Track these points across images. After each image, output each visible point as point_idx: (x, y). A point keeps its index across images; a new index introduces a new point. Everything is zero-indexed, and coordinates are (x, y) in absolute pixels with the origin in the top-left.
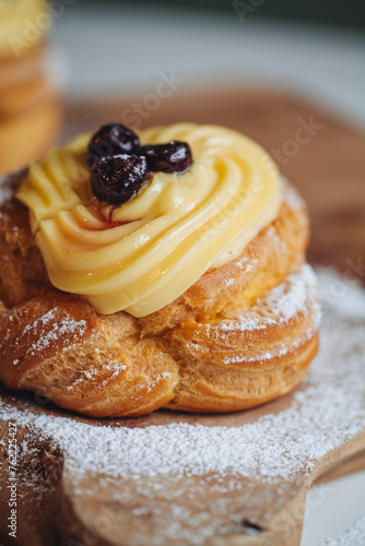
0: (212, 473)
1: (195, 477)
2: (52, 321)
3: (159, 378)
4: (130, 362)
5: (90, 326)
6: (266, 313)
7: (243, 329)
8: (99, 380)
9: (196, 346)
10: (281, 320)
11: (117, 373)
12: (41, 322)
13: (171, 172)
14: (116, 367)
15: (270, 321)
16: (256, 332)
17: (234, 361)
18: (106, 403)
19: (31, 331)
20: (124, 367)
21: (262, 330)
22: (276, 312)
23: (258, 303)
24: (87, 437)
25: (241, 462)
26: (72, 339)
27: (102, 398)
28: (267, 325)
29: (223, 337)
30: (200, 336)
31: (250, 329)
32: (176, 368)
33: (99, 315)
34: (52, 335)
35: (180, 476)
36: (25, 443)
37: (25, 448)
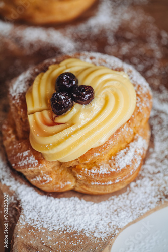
0: (76, 232)
1: (67, 233)
2: (27, 156)
3: (66, 184)
4: (54, 177)
5: (40, 162)
6: (112, 165)
7: (100, 173)
8: (42, 182)
9: (81, 176)
10: (118, 170)
11: (48, 181)
12: (23, 155)
13: (82, 104)
14: (49, 179)
15: (113, 170)
16: (105, 174)
17: (95, 184)
19: (19, 156)
20: (51, 179)
21: (108, 174)
22: (117, 165)
23: (112, 158)
25: (89, 227)
26: (32, 166)
28: (111, 172)
29: (92, 175)
30: (83, 173)
31: (103, 173)
32: (74, 180)
34: (25, 162)
35: (61, 233)
36: (13, 197)
37: (12, 199)
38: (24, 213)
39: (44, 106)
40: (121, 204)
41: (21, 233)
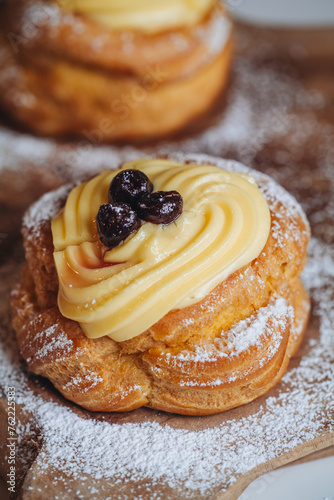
0: (148, 480)
1: (132, 482)
2: (52, 335)
3: (131, 390)
4: (107, 375)
5: (76, 345)
6: (221, 346)
7: (196, 360)
8: (83, 387)
9: (159, 370)
10: (232, 354)
11: (95, 384)
12: (45, 334)
13: (158, 223)
14: (95, 379)
15: (222, 354)
16: (207, 363)
17: (188, 384)
18: (91, 403)
19: (39, 338)
20: (101, 380)
21: (212, 363)
22: (230, 346)
23: (222, 335)
24: (70, 430)
25: (176, 472)
26: (62, 353)
27: (87, 399)
28: (219, 358)
29: (180, 366)
30: (162, 362)
31: (203, 361)
32: (147, 382)
33: (85, 337)
34: (49, 347)
35: (119, 481)
36: (28, 425)
37: (28, 430)
38: (48, 449)
39: (85, 234)
40: (244, 433)
41: (39, 483)
